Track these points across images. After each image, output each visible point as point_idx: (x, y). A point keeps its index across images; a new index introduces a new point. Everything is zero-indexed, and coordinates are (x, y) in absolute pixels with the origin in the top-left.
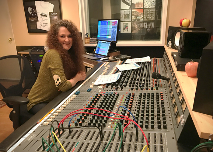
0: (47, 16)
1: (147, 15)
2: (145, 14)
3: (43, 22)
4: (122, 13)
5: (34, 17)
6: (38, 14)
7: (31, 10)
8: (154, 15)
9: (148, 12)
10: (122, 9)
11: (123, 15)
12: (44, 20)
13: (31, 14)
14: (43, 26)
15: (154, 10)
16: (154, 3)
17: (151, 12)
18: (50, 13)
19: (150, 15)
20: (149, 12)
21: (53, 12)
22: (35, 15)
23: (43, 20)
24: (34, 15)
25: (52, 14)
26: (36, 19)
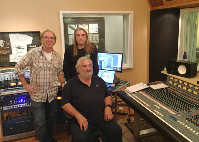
0: (23, 49)
1: (92, 39)
2: (91, 38)
3: (19, 55)
4: (70, 38)
5: (6, 50)
6: (12, 47)
7: (4, 43)
8: (98, 39)
9: (92, 36)
10: (69, 34)
11: (71, 40)
12: (20, 53)
13: (4, 47)
14: (18, 59)
15: (98, 35)
16: (97, 29)
17: (95, 36)
18: (28, 46)
19: (95, 39)
20: (94, 36)
21: (32, 45)
22: (9, 48)
23: (18, 53)
24: (7, 48)
25: (30, 46)
26: (9, 52)
